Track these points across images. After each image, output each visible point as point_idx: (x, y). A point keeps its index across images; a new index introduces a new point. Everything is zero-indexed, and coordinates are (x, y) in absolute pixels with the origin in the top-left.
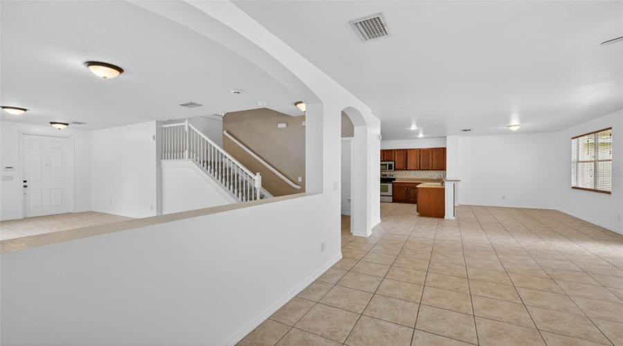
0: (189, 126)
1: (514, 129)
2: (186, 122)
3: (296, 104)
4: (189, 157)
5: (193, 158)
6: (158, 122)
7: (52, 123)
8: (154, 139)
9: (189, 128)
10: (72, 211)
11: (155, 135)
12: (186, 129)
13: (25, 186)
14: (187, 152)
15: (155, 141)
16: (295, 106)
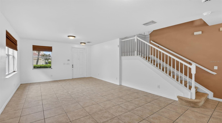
2: (136, 37)
4: (137, 55)
5: (140, 55)
6: (120, 39)
7: (81, 43)
8: (118, 47)
9: (137, 39)
10: (85, 76)
11: (119, 45)
12: (136, 41)
13: (73, 67)
14: (136, 52)
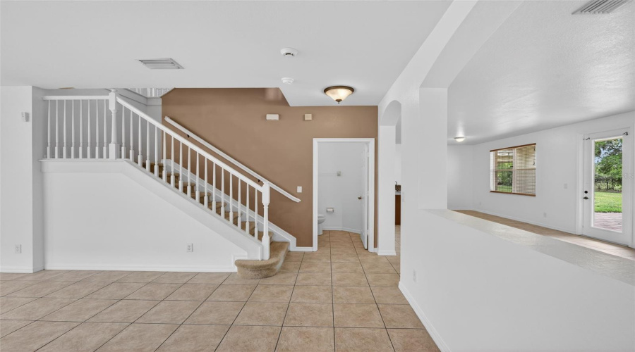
0: (117, 103)
1: (459, 140)
2: (112, 94)
3: (326, 90)
4: (119, 156)
5: (128, 156)
6: (34, 88)
8: (27, 120)
9: (119, 106)
11: (30, 111)
12: (112, 108)
14: (112, 146)
15: (30, 124)
16: (323, 95)
